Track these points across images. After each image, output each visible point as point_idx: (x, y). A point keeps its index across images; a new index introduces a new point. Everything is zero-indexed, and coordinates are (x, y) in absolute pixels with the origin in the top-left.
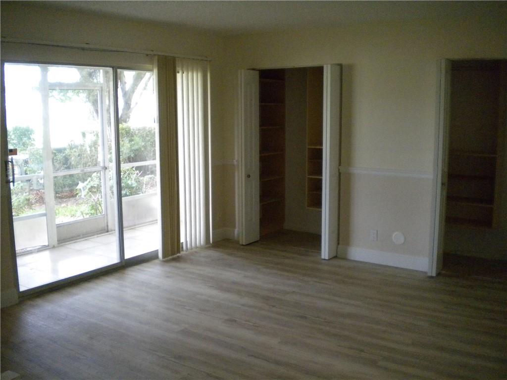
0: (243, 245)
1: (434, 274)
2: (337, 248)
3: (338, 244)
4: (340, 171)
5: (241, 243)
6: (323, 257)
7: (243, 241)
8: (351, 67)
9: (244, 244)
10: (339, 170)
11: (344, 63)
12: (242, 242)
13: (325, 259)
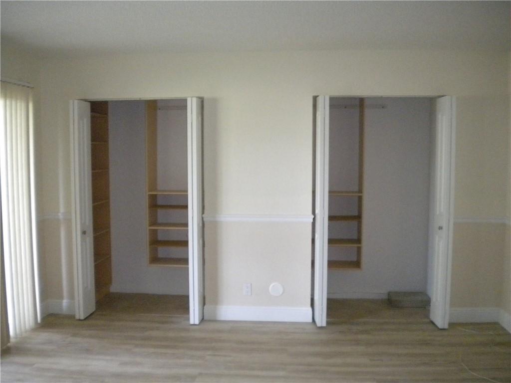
0: (80, 320)
1: (324, 324)
2: (203, 309)
3: (204, 304)
4: (205, 220)
5: (77, 317)
6: (192, 322)
7: (81, 314)
8: (214, 101)
9: (82, 318)
10: (203, 218)
11: (206, 96)
12: (79, 316)
13: (195, 325)
